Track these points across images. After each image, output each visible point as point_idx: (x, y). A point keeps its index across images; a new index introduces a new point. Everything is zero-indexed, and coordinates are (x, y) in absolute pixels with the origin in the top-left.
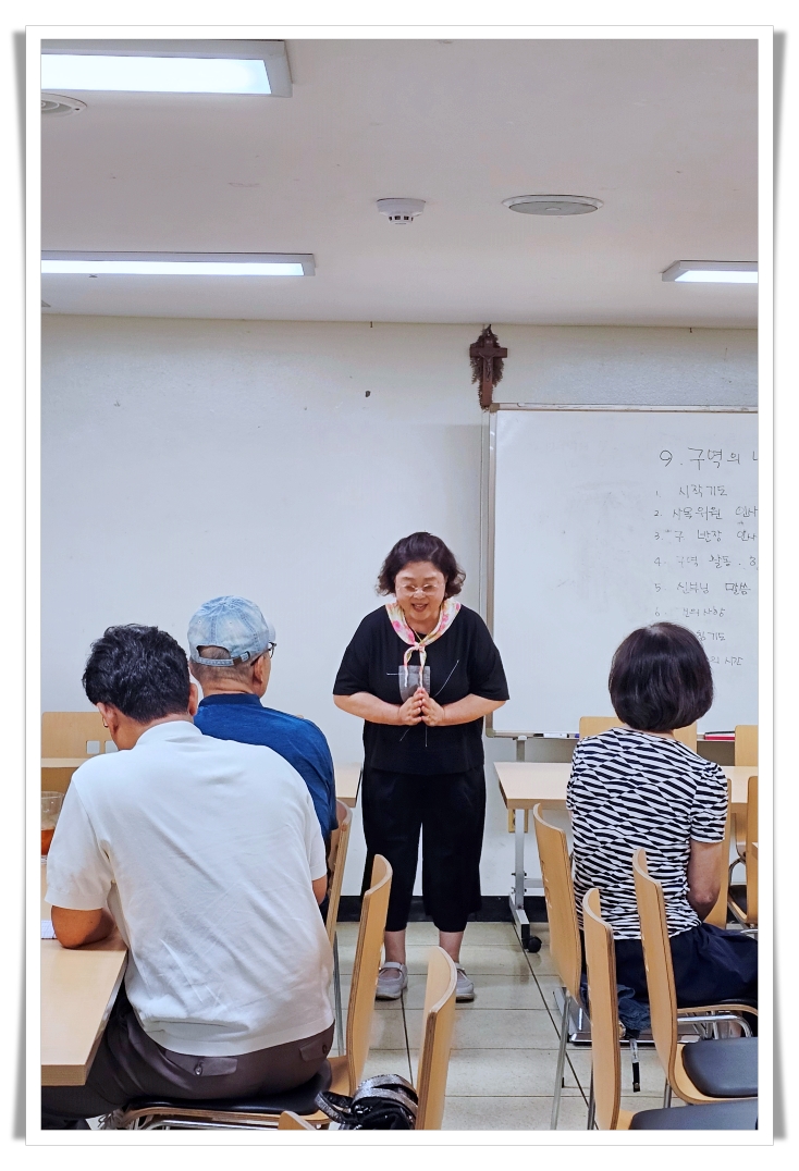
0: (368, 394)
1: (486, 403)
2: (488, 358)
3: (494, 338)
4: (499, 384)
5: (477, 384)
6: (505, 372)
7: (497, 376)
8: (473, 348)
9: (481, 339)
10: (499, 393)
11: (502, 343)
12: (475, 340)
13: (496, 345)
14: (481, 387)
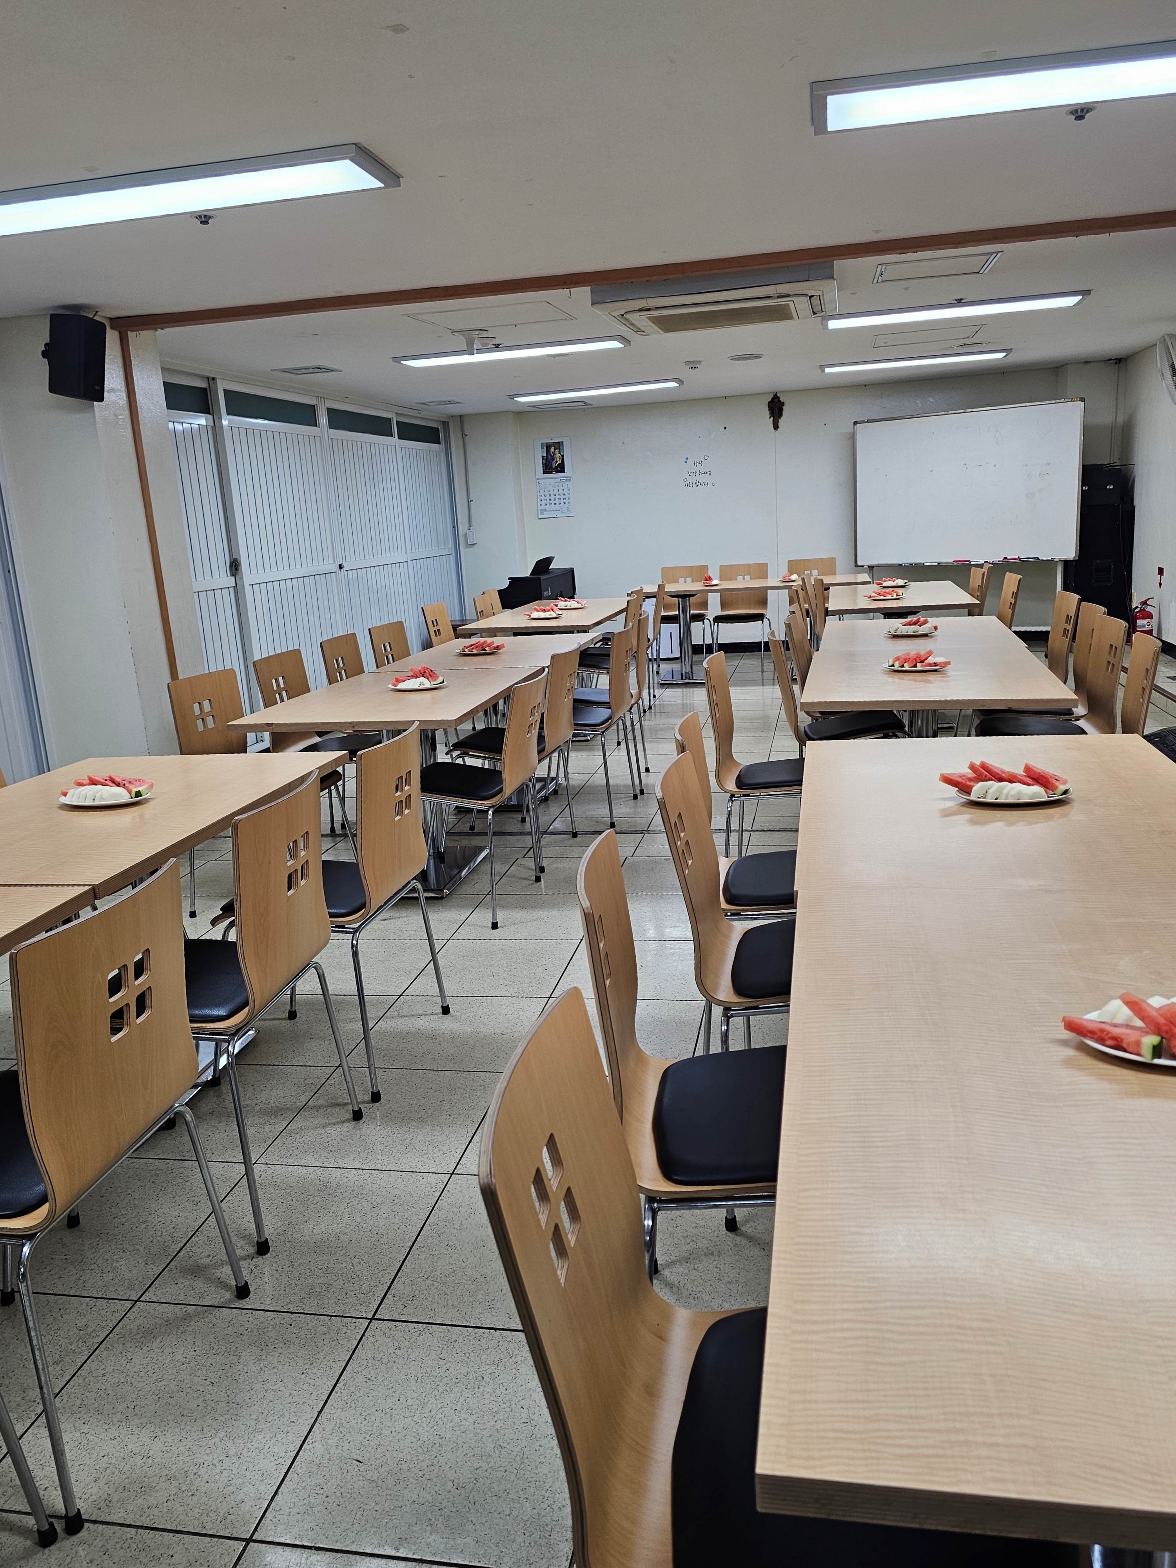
0: (725, 428)
1: (776, 427)
2: (776, 408)
3: (778, 398)
4: (782, 418)
5: (772, 418)
6: (784, 413)
7: (780, 414)
8: (769, 403)
9: (772, 399)
10: (781, 422)
11: (782, 400)
12: (770, 400)
13: (779, 401)
14: (773, 420)
